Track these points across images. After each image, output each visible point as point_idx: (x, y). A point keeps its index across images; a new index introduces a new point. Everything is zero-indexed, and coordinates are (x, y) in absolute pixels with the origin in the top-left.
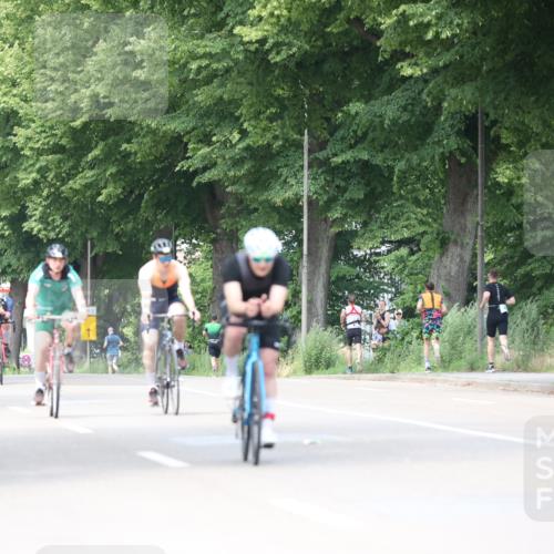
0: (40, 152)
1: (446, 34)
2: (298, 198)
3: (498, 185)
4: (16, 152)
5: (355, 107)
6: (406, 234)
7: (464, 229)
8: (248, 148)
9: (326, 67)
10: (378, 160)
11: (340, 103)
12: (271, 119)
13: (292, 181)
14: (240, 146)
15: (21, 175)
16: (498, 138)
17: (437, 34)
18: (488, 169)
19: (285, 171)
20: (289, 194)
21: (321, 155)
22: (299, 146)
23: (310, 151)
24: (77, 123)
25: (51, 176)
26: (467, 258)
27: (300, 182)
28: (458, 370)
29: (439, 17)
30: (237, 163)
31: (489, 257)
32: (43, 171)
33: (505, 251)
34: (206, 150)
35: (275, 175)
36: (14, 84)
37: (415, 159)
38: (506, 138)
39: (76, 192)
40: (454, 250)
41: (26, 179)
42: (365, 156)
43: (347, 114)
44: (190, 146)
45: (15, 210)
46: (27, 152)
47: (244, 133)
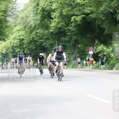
0: (26, 43)
1: (74, 30)
2: (56, 48)
3: (79, 47)
4: (24, 43)
5: (63, 38)
6: (68, 53)
7: (75, 52)
8: (50, 43)
9: (59, 34)
10: (65, 44)
11: (61, 38)
12: (53, 40)
13: (55, 47)
14: (49, 43)
15: (24, 46)
16: (79, 42)
17: (73, 30)
18: (78, 46)
19: (55, 46)
20: (55, 48)
21: (59, 44)
22: (56, 43)
23: (57, 43)
24: (30, 40)
25: (28, 46)
26: (75, 55)
27: (56, 47)
28: (74, 68)
29: (73, 28)
30: (49, 45)
31: (78, 55)
32: (27, 45)
33: (79, 55)
34: (45, 43)
35: (53, 46)
36: (24, 36)
37: (70, 44)
38: (80, 42)
39: (30, 48)
40: (74, 55)
41: (25, 46)
42: (64, 44)
43: (62, 39)
44: (44, 43)
45: (23, 50)
46: (25, 43)
47: (50, 41)
